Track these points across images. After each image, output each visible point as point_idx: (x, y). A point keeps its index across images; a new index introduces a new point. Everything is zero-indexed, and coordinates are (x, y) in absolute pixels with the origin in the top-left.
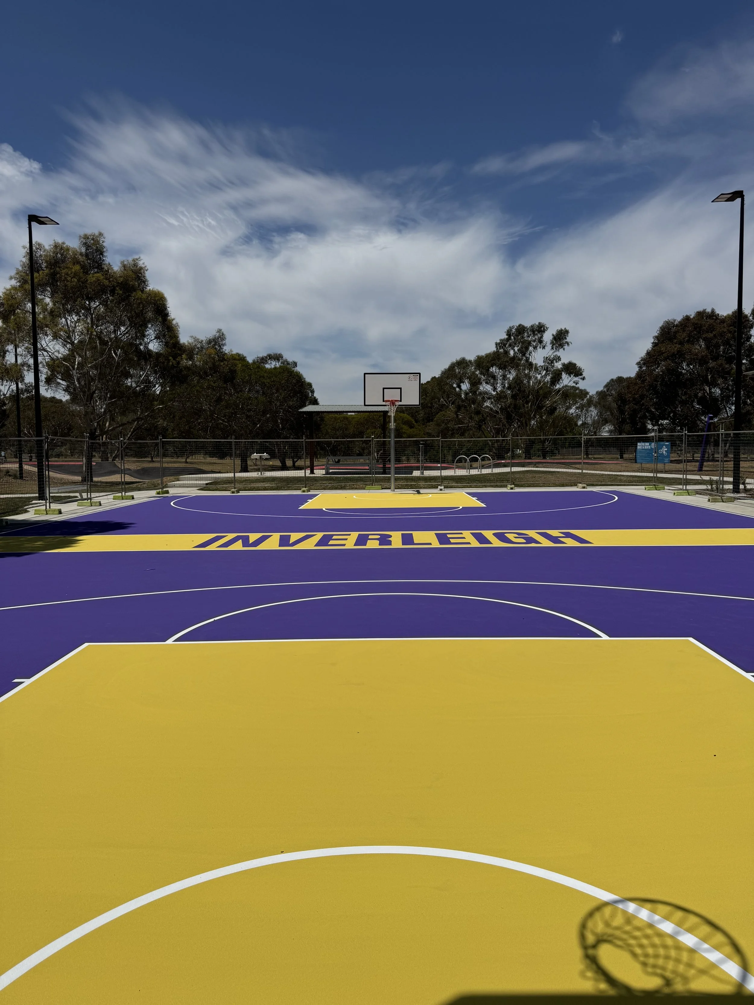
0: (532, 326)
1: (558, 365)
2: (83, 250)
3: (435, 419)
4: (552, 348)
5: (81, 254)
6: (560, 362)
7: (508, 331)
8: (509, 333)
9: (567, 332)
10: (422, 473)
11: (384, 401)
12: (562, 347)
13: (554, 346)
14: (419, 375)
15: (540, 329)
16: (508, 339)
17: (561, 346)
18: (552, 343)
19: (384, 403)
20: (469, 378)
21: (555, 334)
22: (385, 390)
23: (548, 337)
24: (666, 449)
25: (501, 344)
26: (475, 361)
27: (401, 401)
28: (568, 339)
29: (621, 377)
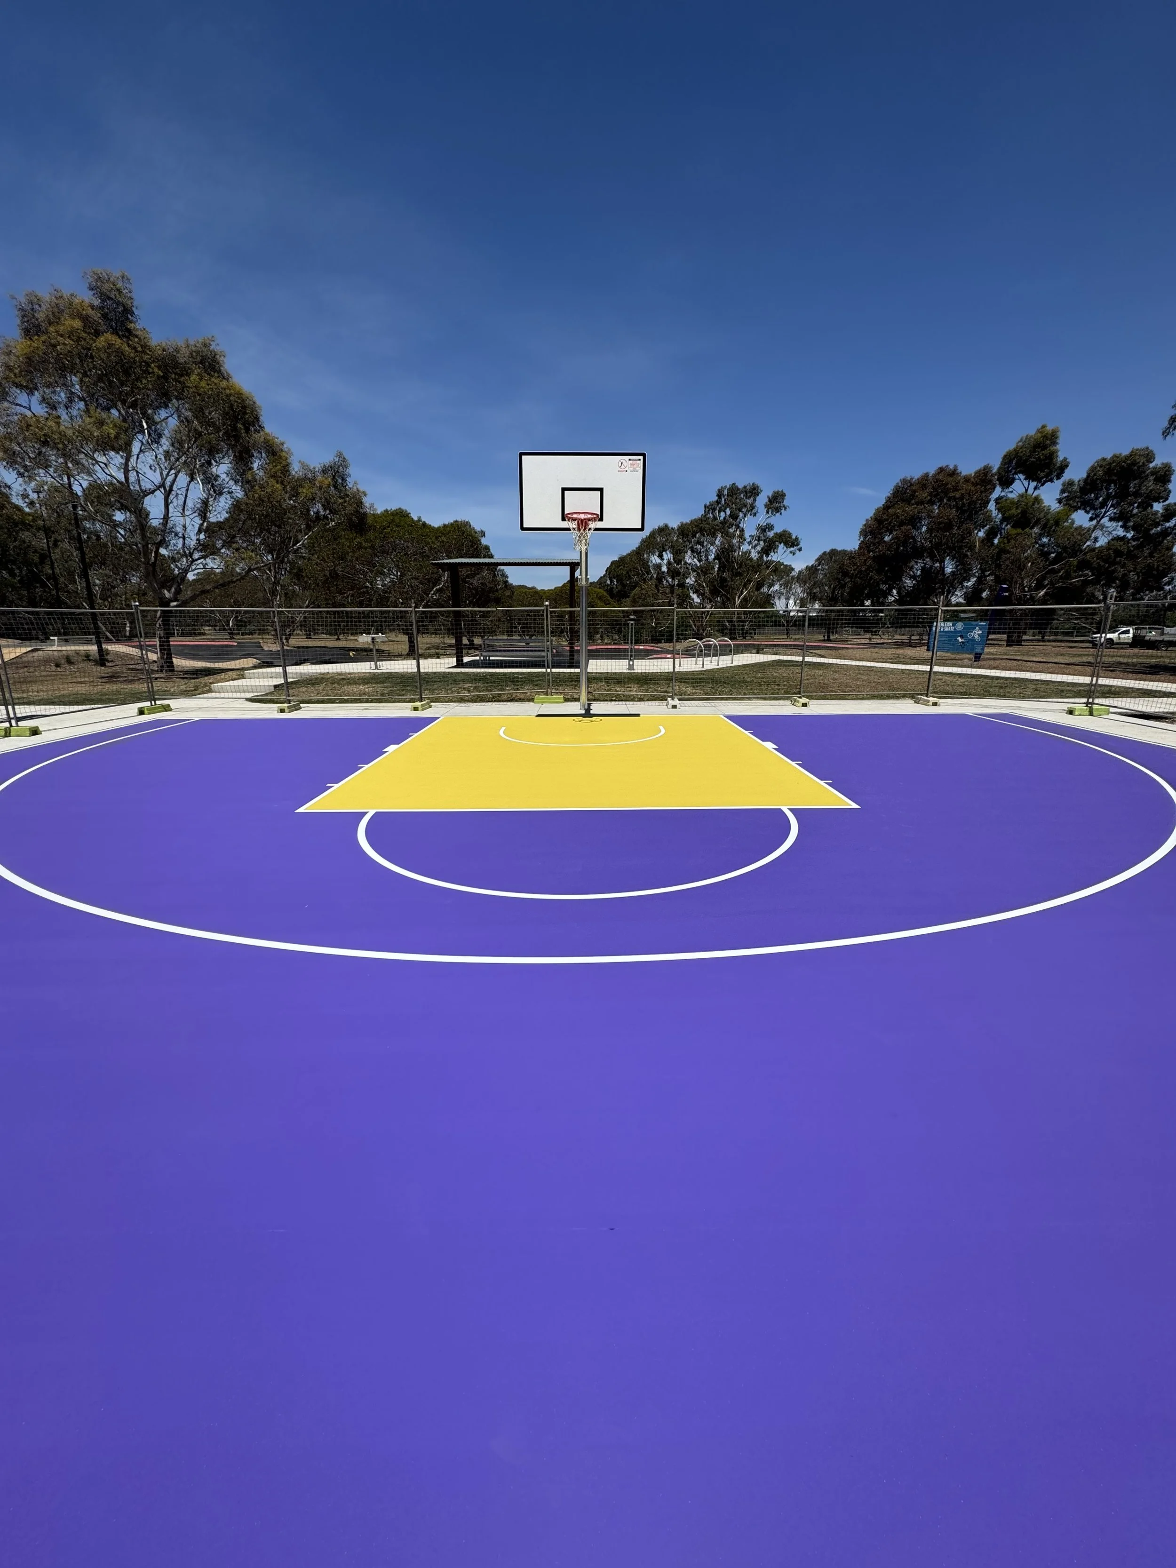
0: (745, 487)
1: (771, 534)
2: (97, 302)
3: (632, 595)
4: (768, 512)
5: (92, 307)
6: (772, 532)
7: (719, 490)
8: (720, 495)
9: (783, 495)
10: (631, 667)
11: (563, 519)
12: (778, 512)
13: (770, 510)
14: (641, 458)
15: (754, 491)
16: (718, 502)
17: (778, 510)
18: (766, 506)
19: (565, 525)
20: (672, 547)
21: (770, 495)
22: (566, 492)
23: (761, 501)
24: (980, 632)
25: (710, 508)
26: (679, 528)
27: (601, 519)
28: (785, 503)
29: (835, 550)
